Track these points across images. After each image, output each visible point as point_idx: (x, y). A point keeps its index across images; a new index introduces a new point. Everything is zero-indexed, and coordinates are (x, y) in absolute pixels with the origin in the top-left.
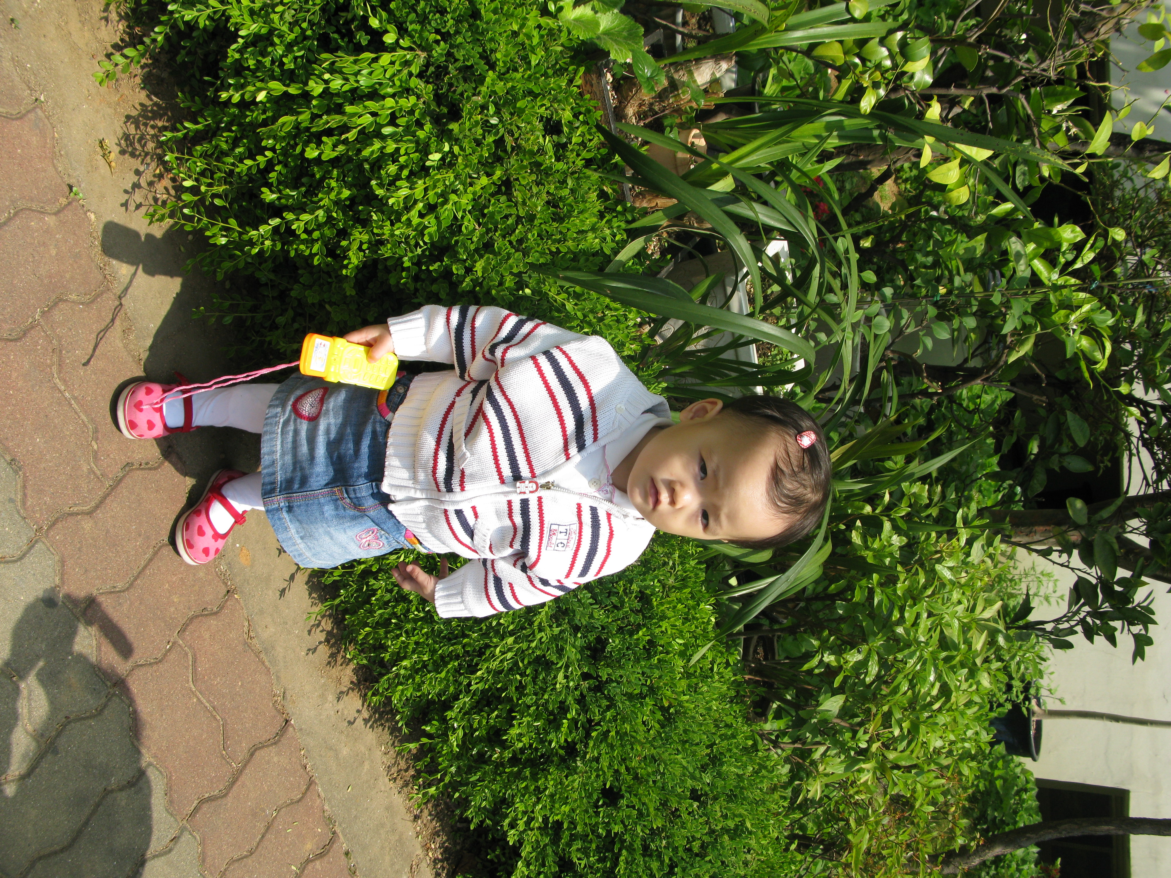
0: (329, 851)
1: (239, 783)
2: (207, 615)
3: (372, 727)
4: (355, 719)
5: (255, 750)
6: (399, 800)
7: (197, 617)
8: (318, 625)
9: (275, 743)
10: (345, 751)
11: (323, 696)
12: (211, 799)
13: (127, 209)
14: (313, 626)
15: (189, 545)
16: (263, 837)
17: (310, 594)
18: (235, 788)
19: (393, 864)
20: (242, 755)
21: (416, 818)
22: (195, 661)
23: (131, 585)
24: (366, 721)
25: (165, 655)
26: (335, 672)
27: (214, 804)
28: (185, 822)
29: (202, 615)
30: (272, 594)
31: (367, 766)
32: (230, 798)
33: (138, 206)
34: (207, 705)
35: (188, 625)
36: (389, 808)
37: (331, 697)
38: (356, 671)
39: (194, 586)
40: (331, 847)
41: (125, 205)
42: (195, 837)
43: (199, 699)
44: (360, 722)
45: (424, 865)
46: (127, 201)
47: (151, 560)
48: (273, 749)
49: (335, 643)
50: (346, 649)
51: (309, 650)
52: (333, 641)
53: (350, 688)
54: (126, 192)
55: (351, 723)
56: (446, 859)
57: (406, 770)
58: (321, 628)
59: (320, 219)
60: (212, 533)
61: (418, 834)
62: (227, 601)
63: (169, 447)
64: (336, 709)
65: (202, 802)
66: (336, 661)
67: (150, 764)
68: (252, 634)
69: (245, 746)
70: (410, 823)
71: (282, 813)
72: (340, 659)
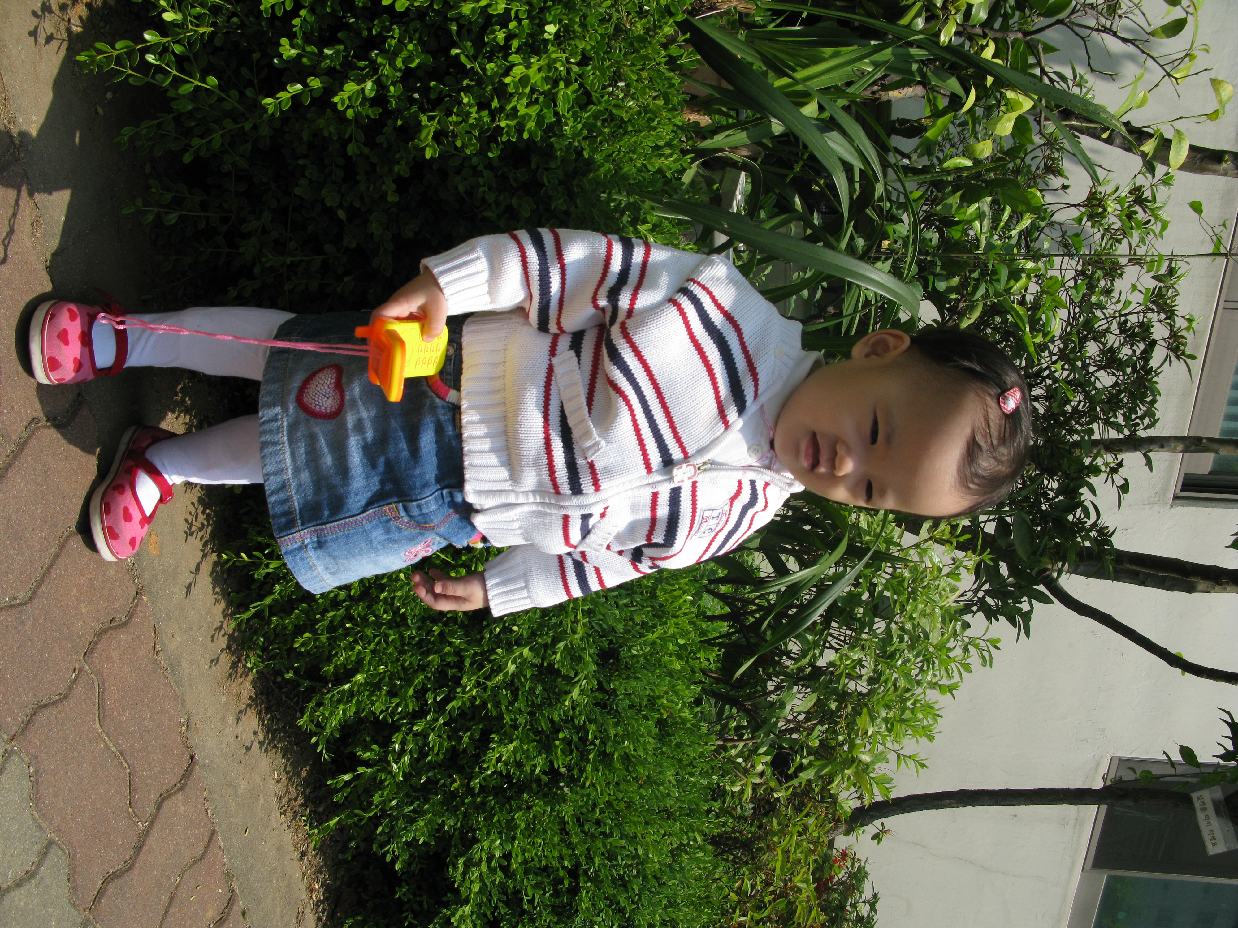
0: (229, 914)
1: (146, 848)
2: (116, 628)
3: (266, 751)
4: (252, 743)
5: (162, 801)
6: (288, 836)
7: (105, 631)
8: (220, 628)
9: (181, 789)
10: (243, 786)
11: (224, 720)
12: (116, 875)
13: (36, 41)
14: (216, 629)
15: (112, 534)
16: (166, 912)
17: (214, 589)
18: (142, 855)
19: (282, 917)
20: (150, 810)
21: (303, 854)
22: (102, 692)
23: (34, 594)
24: (261, 743)
25: (70, 688)
26: (235, 687)
27: (121, 881)
28: (88, 911)
29: (111, 628)
30: (179, 592)
31: (261, 801)
32: (136, 870)
33: (50, 39)
34: (114, 749)
35: (96, 644)
36: (279, 849)
37: (231, 720)
38: (254, 683)
39: (103, 588)
40: (231, 909)
41: (33, 34)
43: (106, 745)
44: (256, 745)
45: (308, 910)
46: (36, 28)
47: (57, 556)
48: (180, 796)
49: (237, 649)
50: (247, 656)
51: (212, 661)
52: (234, 647)
53: (249, 706)
54: (34, 14)
55: (248, 749)
56: (326, 899)
57: (296, 800)
58: (223, 632)
59: (367, 92)
60: (140, 516)
61: (304, 874)
62: (136, 606)
63: (79, 395)
64: (235, 733)
65: (107, 880)
66: (236, 672)
67: (51, 843)
68: (158, 648)
69: (153, 797)
70: (297, 863)
71: (186, 877)
72: (240, 670)
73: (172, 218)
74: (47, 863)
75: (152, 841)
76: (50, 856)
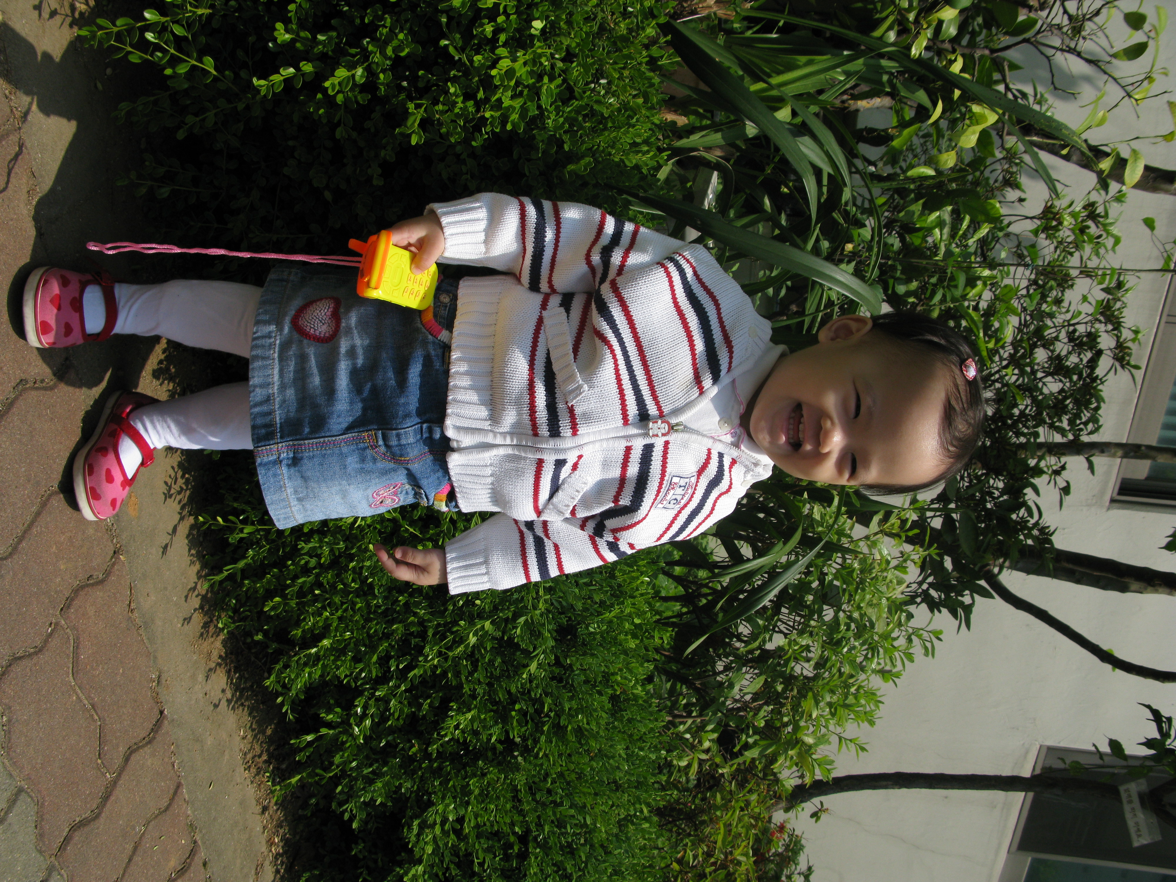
0: (190, 864)
1: (112, 798)
2: (92, 585)
3: (233, 708)
4: (220, 701)
5: (131, 754)
6: (251, 792)
7: (83, 587)
8: (194, 589)
9: (150, 742)
10: (209, 741)
11: (193, 677)
12: (83, 824)
13: (40, 15)
14: (190, 590)
15: (94, 495)
16: (130, 860)
17: (189, 550)
18: (108, 805)
19: (242, 869)
20: (118, 762)
21: (265, 809)
22: (77, 647)
23: (15, 549)
24: (229, 701)
25: (46, 642)
26: (206, 646)
27: (87, 829)
28: (53, 858)
29: (88, 585)
30: (155, 552)
31: (227, 757)
32: (102, 820)
33: (53, 14)
34: (86, 702)
35: (73, 600)
36: (242, 803)
37: (201, 677)
38: (224, 643)
39: (82, 546)
40: (193, 860)
42: (62, 876)
43: (78, 698)
44: (224, 703)
45: (267, 863)
47: (38, 514)
48: (148, 750)
49: (209, 609)
50: (219, 617)
51: (185, 619)
52: (206, 608)
53: (219, 665)
55: (216, 706)
56: (285, 852)
57: (260, 756)
58: (196, 593)
60: (122, 479)
61: (264, 828)
62: (114, 564)
63: (67, 359)
64: (204, 691)
65: (75, 828)
66: (208, 632)
67: (20, 790)
68: (133, 605)
69: (122, 749)
70: (259, 817)
71: (150, 827)
72: (212, 629)
73: (165, 192)
74: (16, 809)
75: (119, 792)
76: (19, 803)
